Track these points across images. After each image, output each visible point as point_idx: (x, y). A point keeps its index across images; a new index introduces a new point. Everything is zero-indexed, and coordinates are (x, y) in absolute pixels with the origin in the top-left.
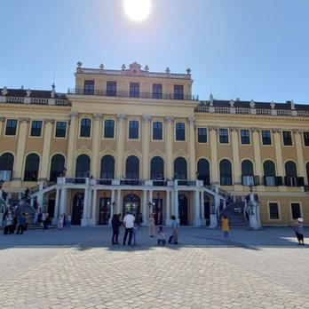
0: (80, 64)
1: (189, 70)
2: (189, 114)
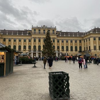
0: (32, 26)
1: (56, 27)
2: (56, 37)
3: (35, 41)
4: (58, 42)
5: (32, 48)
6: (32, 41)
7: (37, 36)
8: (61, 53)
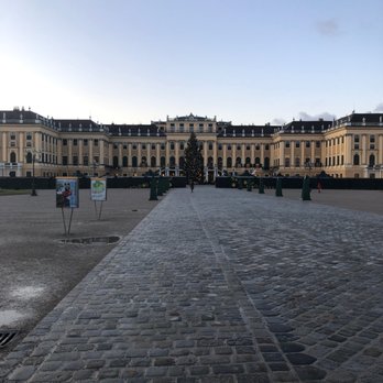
2: (214, 138)
3: (173, 147)
4: (220, 148)
5: (168, 161)
6: (168, 146)
7: (178, 138)
8: (225, 172)
